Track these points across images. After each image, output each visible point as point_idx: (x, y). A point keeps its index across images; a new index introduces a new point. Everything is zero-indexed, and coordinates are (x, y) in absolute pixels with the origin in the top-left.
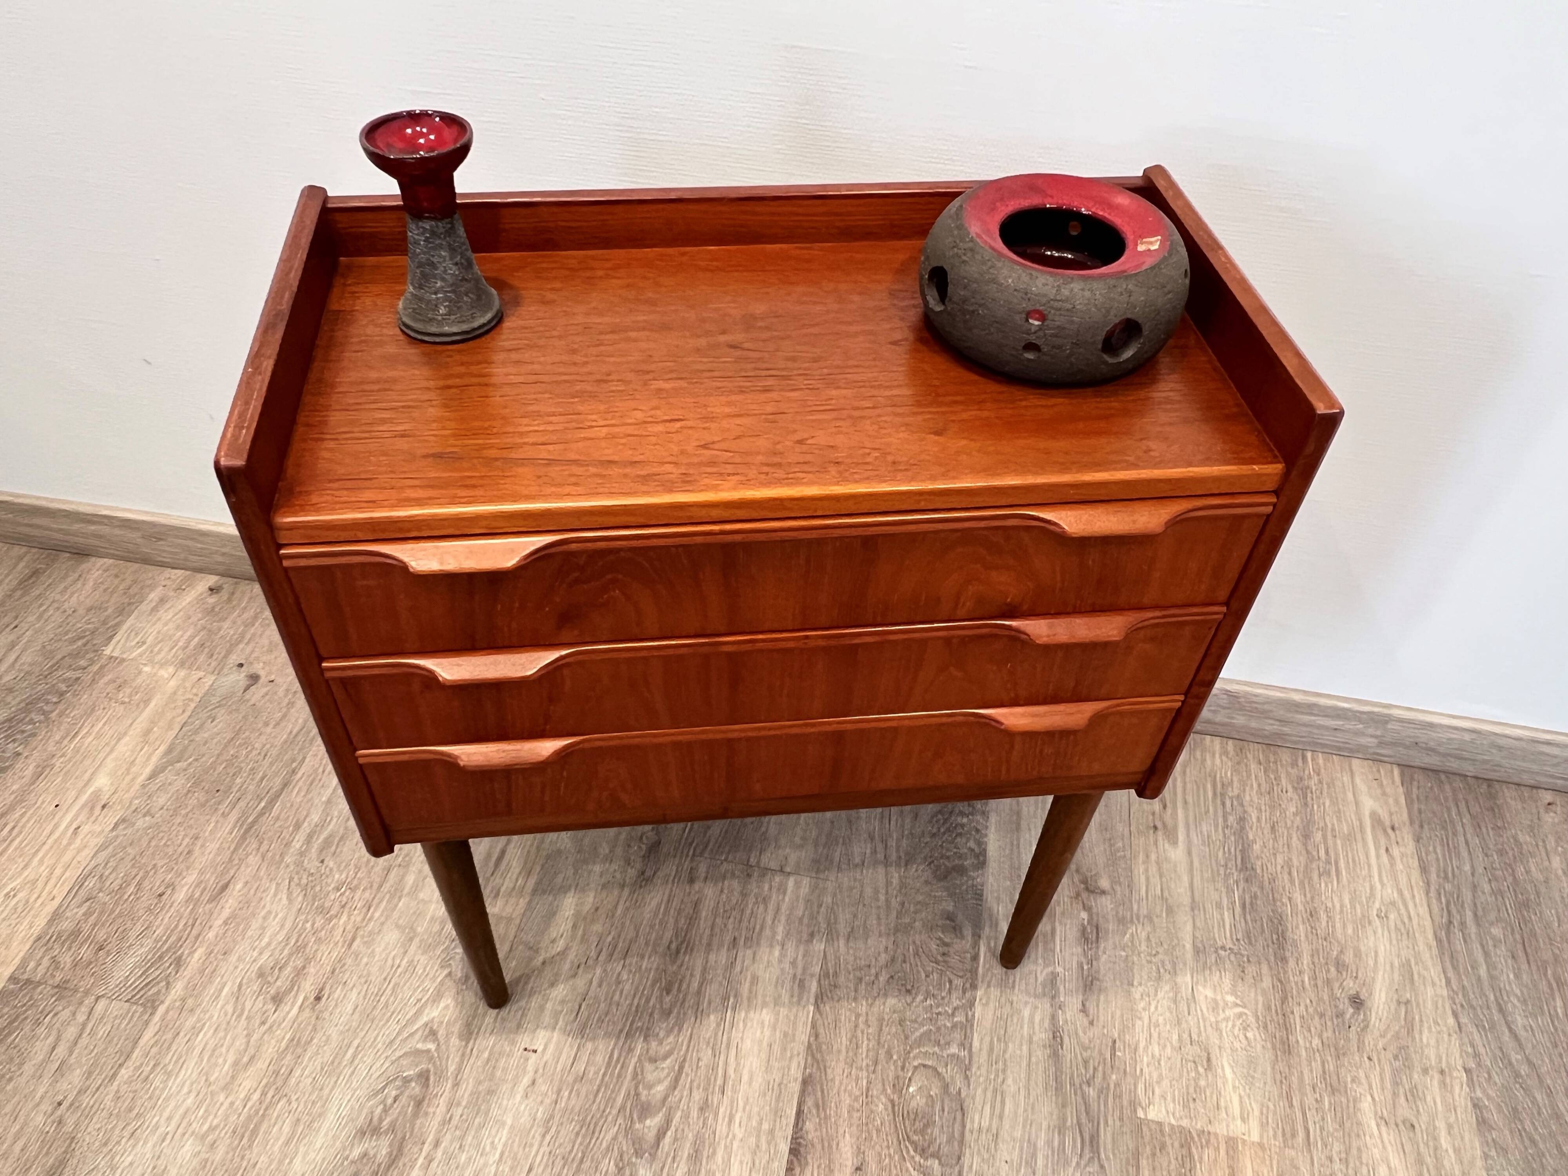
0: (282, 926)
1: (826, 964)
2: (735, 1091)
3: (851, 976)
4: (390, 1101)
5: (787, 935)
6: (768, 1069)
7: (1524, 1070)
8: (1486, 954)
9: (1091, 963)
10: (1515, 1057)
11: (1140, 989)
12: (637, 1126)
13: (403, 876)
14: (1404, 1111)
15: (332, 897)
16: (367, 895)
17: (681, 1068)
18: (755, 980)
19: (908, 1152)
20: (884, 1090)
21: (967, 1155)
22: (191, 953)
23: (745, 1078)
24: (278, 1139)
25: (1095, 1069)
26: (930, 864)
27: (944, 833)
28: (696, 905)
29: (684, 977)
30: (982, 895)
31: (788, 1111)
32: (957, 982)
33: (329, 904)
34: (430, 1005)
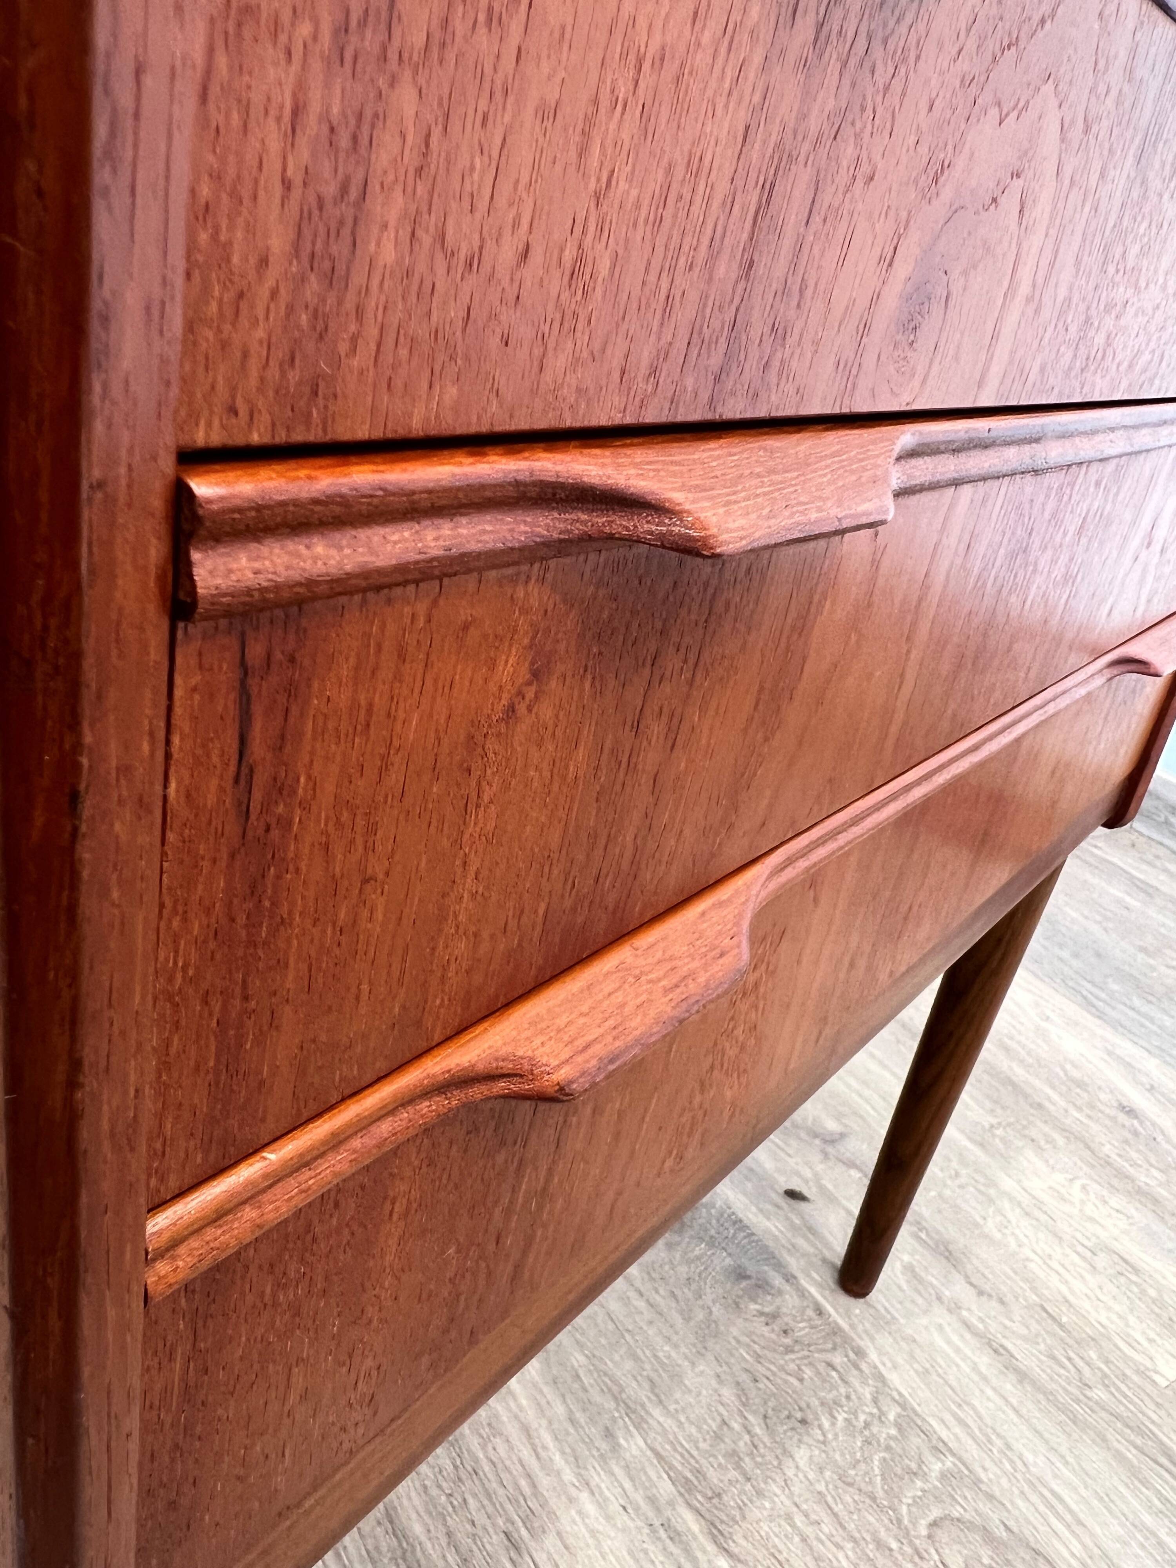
3: (721, 1459)
11: (990, 1224)
25: (1070, 1359)
32: (838, 1359)
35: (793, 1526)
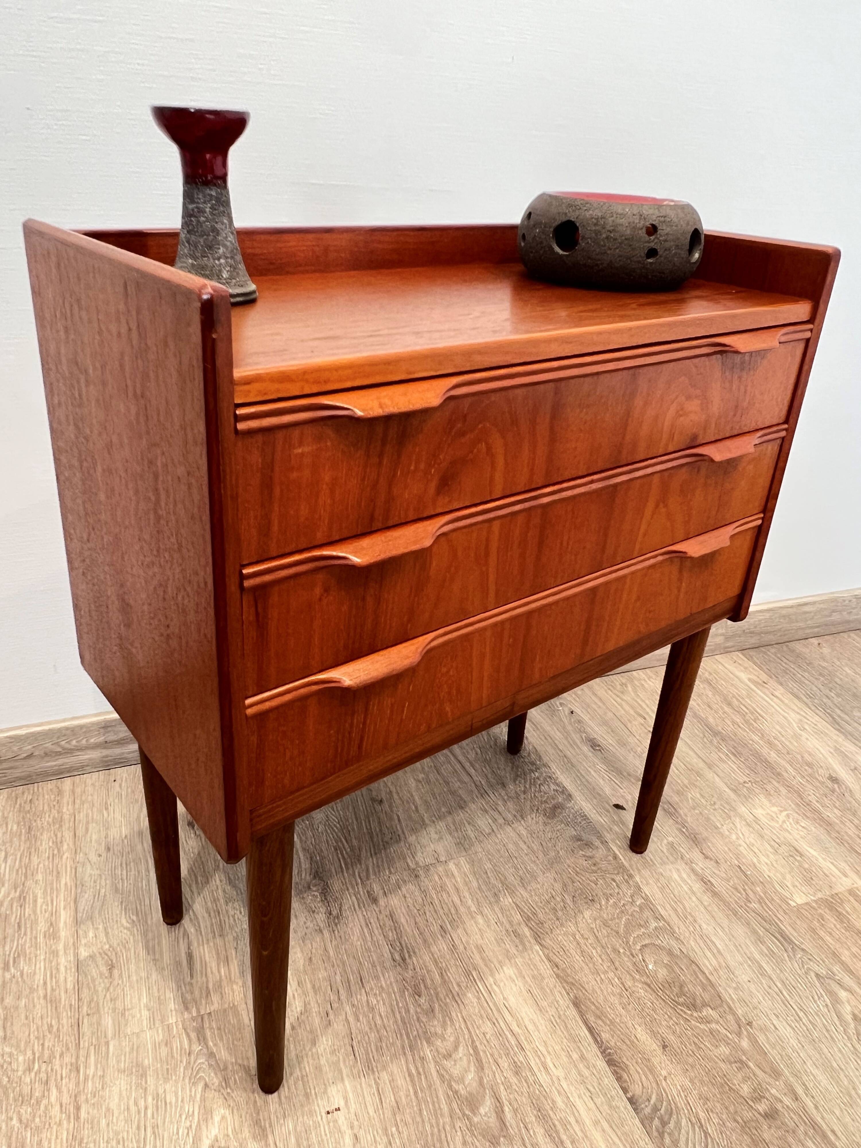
1: (522, 911)
2: (531, 1042)
3: (547, 911)
5: (479, 904)
6: (542, 1010)
9: (684, 826)
11: (725, 827)
12: (475, 1120)
13: (99, 1024)
15: (28, 1080)
16: (67, 1059)
17: (475, 1049)
18: (480, 949)
19: (685, 1013)
20: (634, 978)
21: (722, 991)
23: (531, 1027)
25: (745, 890)
26: (537, 810)
27: (530, 787)
28: (391, 916)
29: (424, 976)
30: (586, 816)
31: (582, 1034)
32: (618, 878)
33: (26, 1090)
34: (204, 1127)
35: (575, 938)
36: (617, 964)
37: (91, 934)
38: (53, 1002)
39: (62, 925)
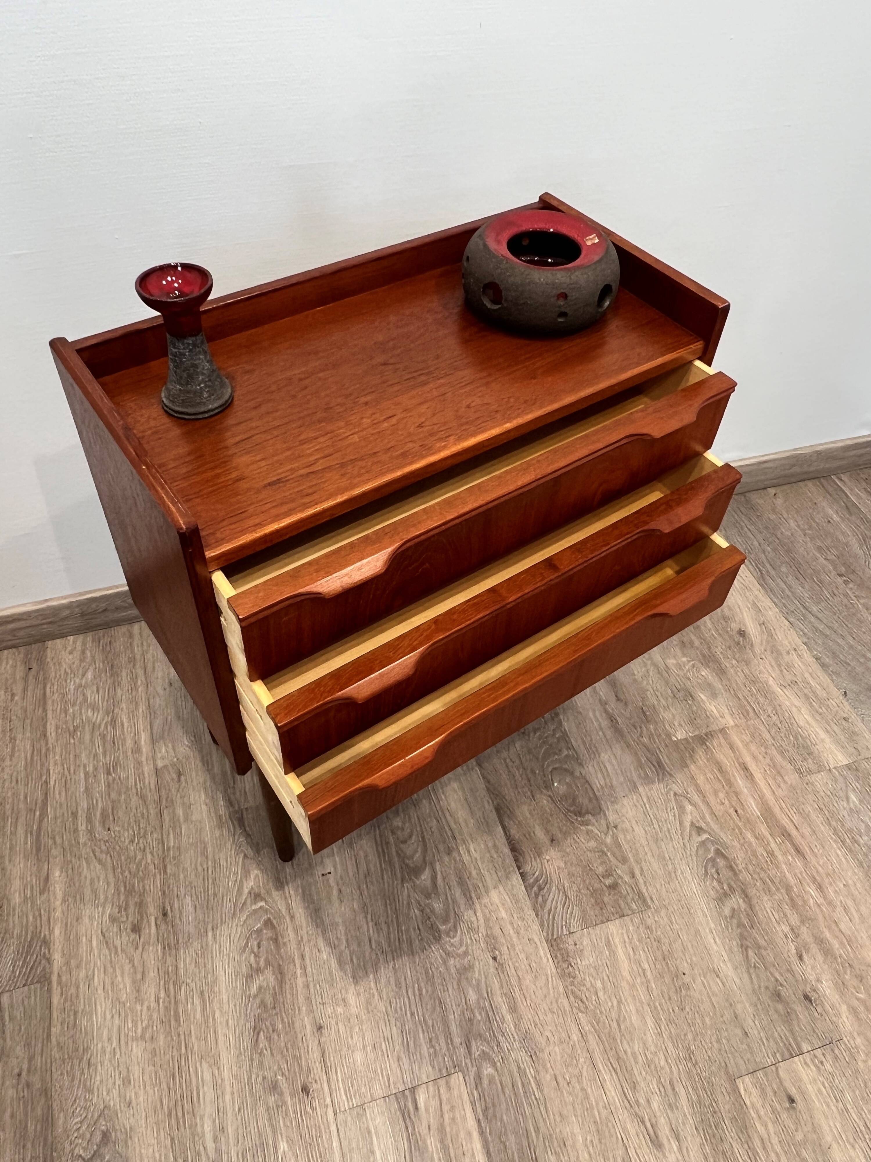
0: (108, 884)
2: (461, 834)
4: (256, 950)
6: (472, 813)
7: (828, 632)
8: (785, 583)
10: (821, 627)
11: (639, 675)
12: (418, 882)
13: (174, 812)
14: (789, 677)
15: (132, 848)
16: (155, 835)
17: (423, 838)
19: (572, 818)
20: (541, 792)
21: (603, 803)
22: (51, 932)
23: (463, 824)
24: (195, 1010)
25: (641, 727)
31: (498, 830)
33: (132, 854)
34: (244, 881)
35: (505, 762)
36: (532, 782)
37: (163, 750)
38: (143, 798)
39: (143, 743)
